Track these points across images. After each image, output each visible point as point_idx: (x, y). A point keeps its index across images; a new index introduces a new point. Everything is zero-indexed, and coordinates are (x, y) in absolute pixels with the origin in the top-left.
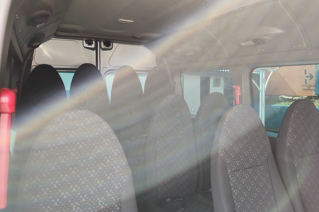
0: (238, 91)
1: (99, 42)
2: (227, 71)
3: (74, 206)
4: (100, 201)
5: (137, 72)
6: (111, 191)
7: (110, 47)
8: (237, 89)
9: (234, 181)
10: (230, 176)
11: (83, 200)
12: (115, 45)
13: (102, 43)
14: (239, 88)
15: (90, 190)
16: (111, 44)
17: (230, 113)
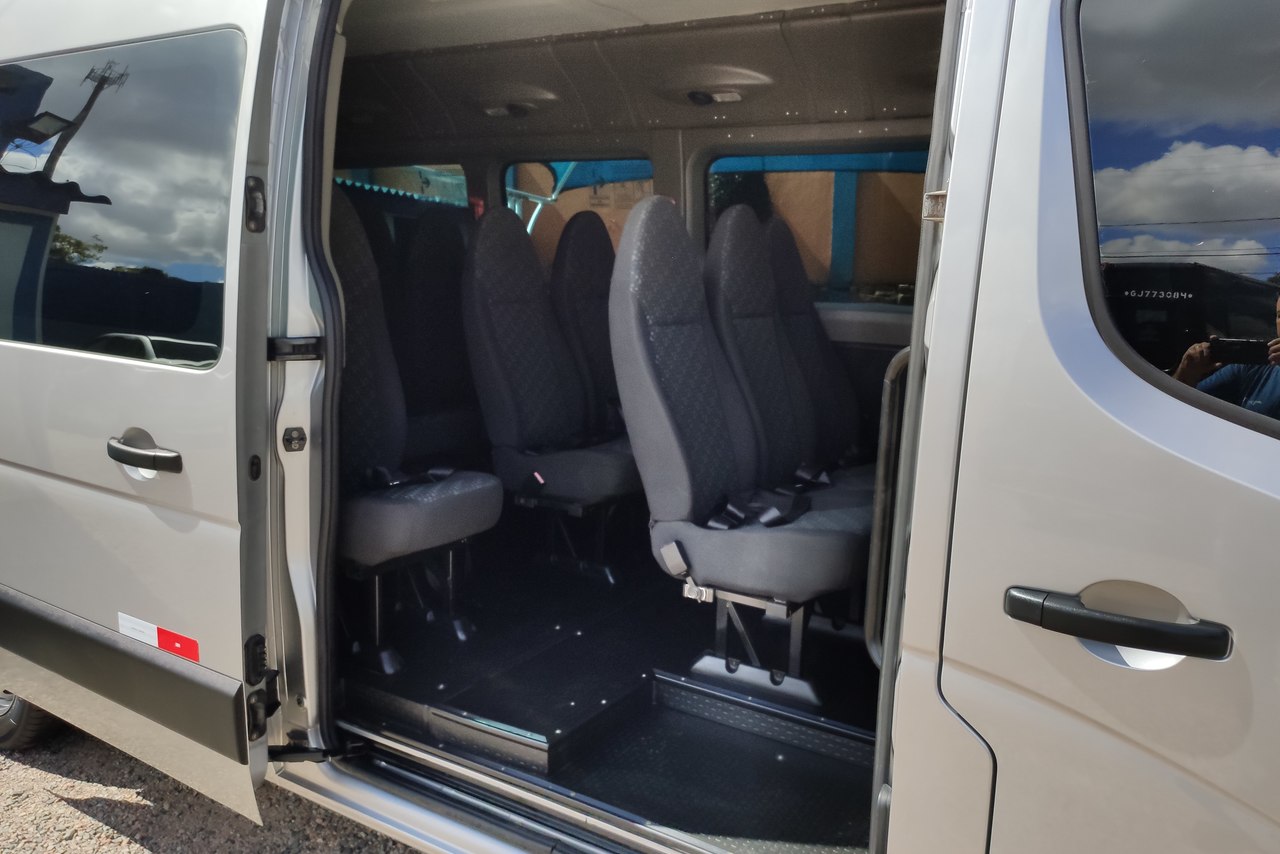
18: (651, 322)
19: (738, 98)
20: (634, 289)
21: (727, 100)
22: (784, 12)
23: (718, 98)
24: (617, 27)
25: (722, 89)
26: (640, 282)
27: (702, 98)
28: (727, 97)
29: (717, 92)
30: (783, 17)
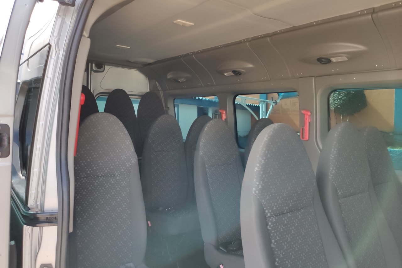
0: (223, 115)
1: (90, 64)
2: (202, 98)
3: (100, 175)
4: (117, 174)
5: (130, 96)
6: (124, 167)
7: (102, 69)
8: (223, 113)
9: (210, 173)
10: (207, 169)
11: (106, 171)
12: (107, 67)
13: (94, 65)
14: (224, 112)
15: (110, 165)
16: (103, 66)
17: (208, 125)
18: (269, 215)
19: (346, 59)
20: (255, 192)
21: (339, 60)
22: (374, 8)
23: (334, 60)
24: (279, 30)
25: (336, 55)
26: (260, 187)
27: (324, 61)
28: (340, 59)
29: (333, 57)
30: (373, 11)
